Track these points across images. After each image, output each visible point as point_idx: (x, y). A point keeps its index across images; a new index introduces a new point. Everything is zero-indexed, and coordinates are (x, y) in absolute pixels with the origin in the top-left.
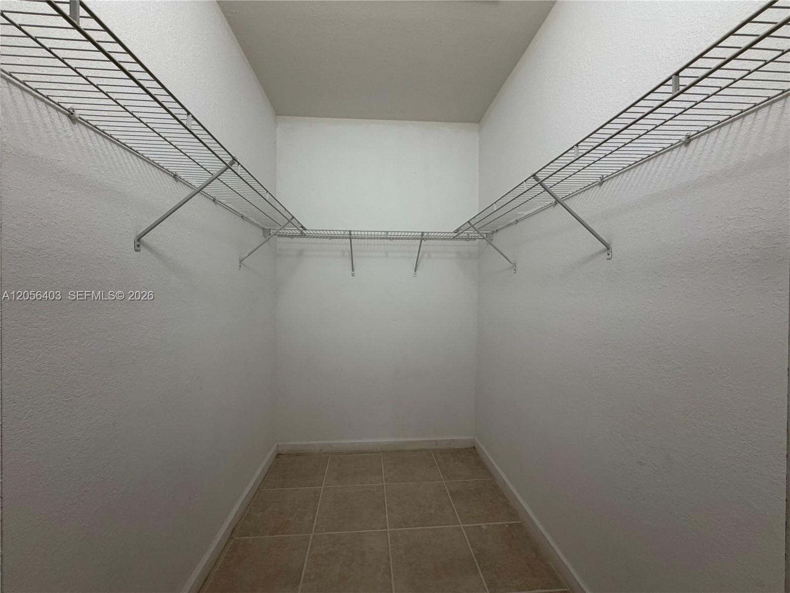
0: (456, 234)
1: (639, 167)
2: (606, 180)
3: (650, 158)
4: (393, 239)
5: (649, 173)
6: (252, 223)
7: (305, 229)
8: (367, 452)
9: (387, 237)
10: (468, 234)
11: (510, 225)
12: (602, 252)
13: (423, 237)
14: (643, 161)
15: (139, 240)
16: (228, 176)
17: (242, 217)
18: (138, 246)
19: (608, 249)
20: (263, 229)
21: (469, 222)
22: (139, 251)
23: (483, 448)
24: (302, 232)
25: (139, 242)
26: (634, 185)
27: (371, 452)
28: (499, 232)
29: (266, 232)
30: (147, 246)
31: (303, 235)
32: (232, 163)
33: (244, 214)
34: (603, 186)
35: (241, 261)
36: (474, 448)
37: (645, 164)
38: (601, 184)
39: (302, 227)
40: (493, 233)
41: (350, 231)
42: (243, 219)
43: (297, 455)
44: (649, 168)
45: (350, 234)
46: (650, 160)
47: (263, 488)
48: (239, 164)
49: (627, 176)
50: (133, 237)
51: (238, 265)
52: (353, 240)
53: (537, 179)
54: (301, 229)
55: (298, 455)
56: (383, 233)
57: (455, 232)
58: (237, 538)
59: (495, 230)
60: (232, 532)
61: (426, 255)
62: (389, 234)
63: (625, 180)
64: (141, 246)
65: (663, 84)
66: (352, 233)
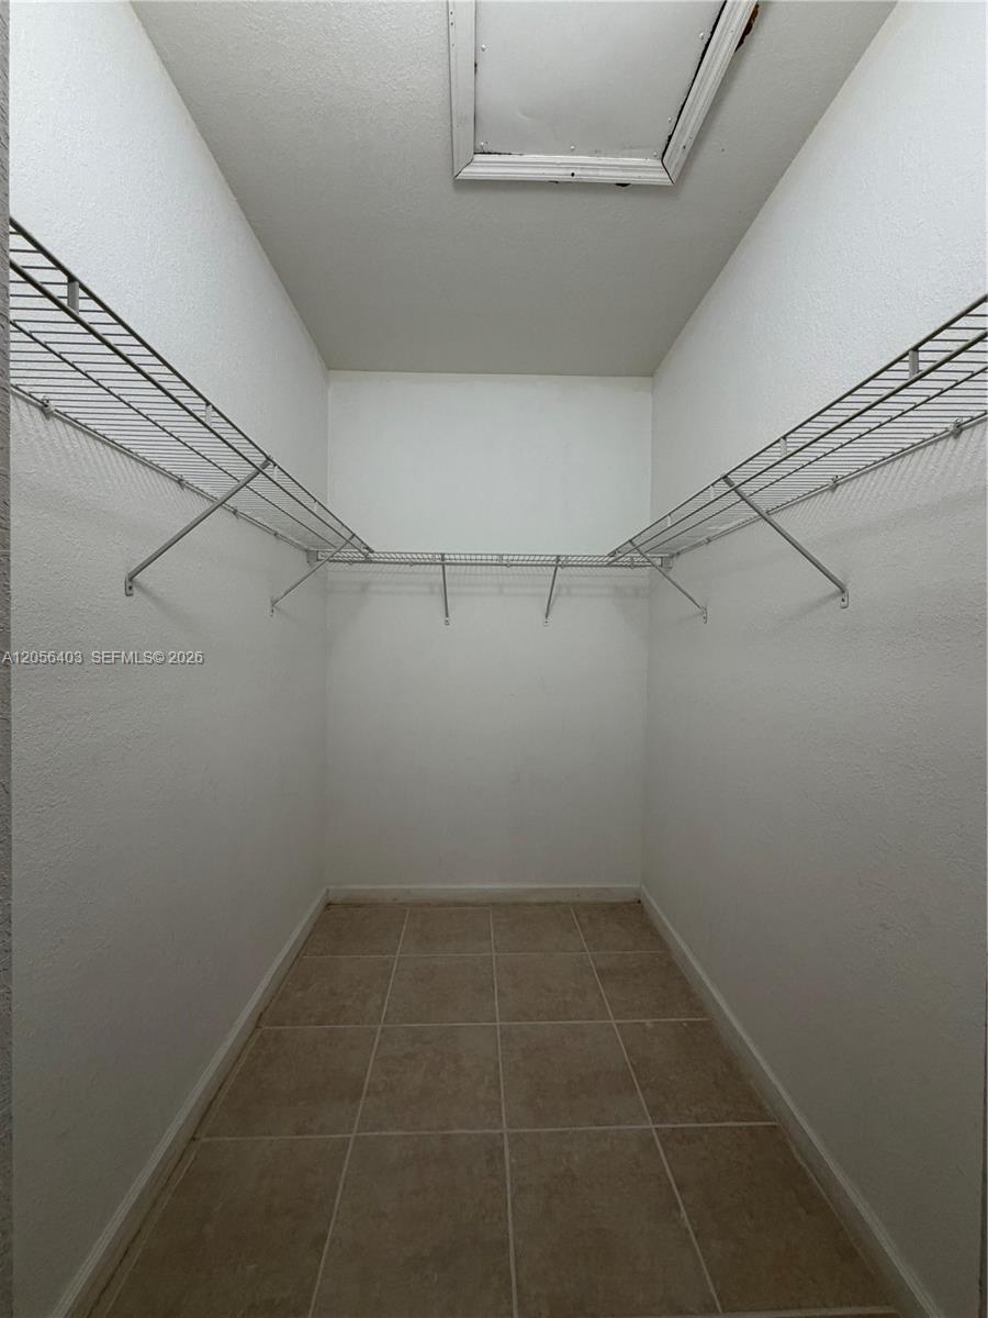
0: (612, 558)
1: (889, 466)
2: (842, 483)
3: (903, 453)
4: (512, 565)
5: (902, 478)
6: (291, 543)
7: (372, 552)
8: (466, 904)
9: (502, 562)
10: (632, 558)
11: (699, 544)
12: (833, 596)
13: (559, 563)
14: (895, 457)
15: (131, 579)
16: (259, 483)
17: (276, 534)
18: (130, 588)
19: (843, 591)
20: (306, 551)
21: (630, 541)
22: (131, 595)
23: (653, 902)
24: (366, 555)
25: (131, 582)
26: (882, 493)
27: (474, 905)
28: (681, 556)
29: (311, 555)
30: (143, 590)
31: (368, 561)
32: (265, 465)
33: (280, 532)
34: (836, 492)
35: (274, 603)
36: (639, 902)
37: (898, 463)
38: (833, 489)
39: (368, 548)
40: (672, 556)
41: (443, 555)
42: (278, 538)
43: (354, 906)
44: (903, 469)
45: (443, 559)
46: (904, 456)
47: (304, 955)
48: (275, 465)
49: (872, 479)
50: (124, 575)
51: (269, 609)
52: (447, 567)
53: (729, 483)
54: (366, 551)
55: (359, 906)
56: (495, 557)
57: (611, 555)
58: (267, 1028)
59: (675, 552)
60: (259, 1019)
61: (564, 591)
62: (505, 558)
63: (868, 486)
64: (134, 588)
65: (899, 359)
66: (446, 557)
